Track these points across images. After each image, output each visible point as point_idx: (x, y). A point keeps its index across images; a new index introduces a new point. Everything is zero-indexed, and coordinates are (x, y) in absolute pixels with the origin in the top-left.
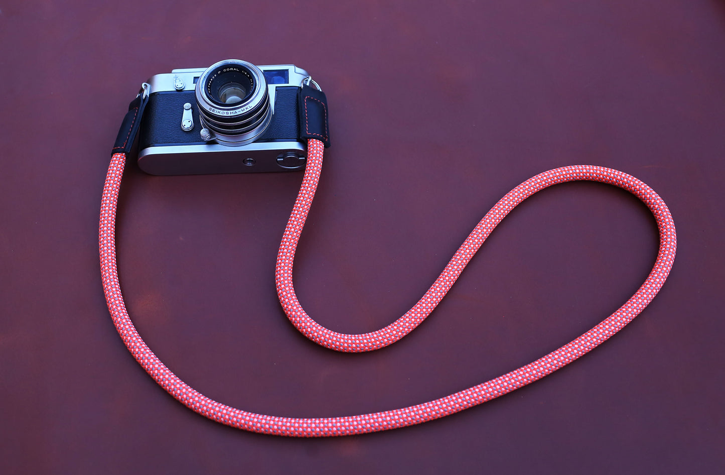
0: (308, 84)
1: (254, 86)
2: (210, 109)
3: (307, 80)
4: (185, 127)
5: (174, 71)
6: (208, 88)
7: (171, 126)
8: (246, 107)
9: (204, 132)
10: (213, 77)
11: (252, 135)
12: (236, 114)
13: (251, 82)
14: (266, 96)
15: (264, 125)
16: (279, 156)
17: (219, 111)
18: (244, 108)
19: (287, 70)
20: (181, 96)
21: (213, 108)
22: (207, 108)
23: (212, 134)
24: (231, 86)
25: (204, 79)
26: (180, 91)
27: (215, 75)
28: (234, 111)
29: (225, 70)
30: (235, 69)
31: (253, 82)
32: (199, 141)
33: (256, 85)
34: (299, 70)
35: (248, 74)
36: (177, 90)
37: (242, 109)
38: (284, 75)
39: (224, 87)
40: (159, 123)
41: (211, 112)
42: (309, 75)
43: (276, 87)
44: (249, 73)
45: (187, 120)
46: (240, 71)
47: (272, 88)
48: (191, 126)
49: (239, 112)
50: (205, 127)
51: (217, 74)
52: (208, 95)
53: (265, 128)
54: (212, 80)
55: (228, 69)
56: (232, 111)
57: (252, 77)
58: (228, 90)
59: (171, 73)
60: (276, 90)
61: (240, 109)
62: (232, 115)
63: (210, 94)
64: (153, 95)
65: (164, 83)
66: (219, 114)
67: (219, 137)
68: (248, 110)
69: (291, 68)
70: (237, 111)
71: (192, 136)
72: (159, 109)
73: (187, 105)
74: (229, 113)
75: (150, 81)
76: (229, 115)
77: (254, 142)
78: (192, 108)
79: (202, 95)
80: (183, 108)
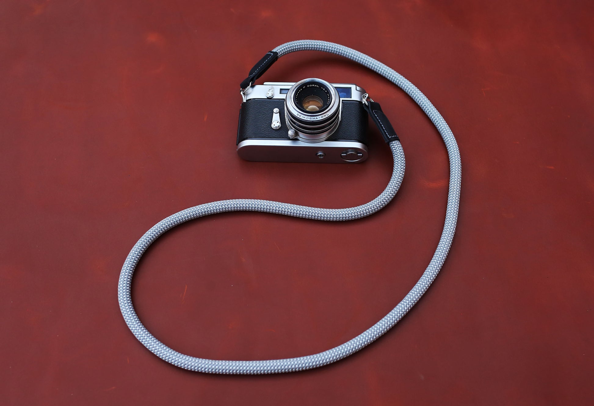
4: (275, 126)
5: (265, 83)
6: (296, 98)
7: (263, 125)
8: (324, 115)
11: (324, 136)
12: (317, 120)
13: (328, 97)
15: (334, 129)
17: (305, 116)
18: (323, 115)
19: (351, 88)
20: (271, 102)
21: (300, 114)
22: (294, 112)
23: (296, 133)
25: (292, 92)
26: (270, 99)
27: (301, 90)
28: (316, 117)
29: (308, 86)
30: (316, 86)
32: (286, 137)
33: (332, 99)
34: (358, 88)
35: (326, 90)
36: (268, 98)
38: (348, 92)
39: (307, 98)
41: (298, 116)
42: (367, 93)
43: (342, 100)
45: (276, 122)
46: (320, 88)
48: (278, 126)
51: (303, 88)
52: (296, 104)
53: (334, 131)
54: (298, 92)
55: (311, 86)
56: (314, 117)
57: (328, 92)
59: (263, 85)
60: (342, 102)
61: (320, 116)
62: (314, 120)
63: (297, 102)
64: (249, 101)
66: (304, 119)
67: (301, 135)
68: (326, 117)
69: (353, 87)
70: (318, 117)
71: (281, 133)
73: (276, 110)
74: (312, 119)
76: (312, 120)
77: (326, 141)
78: (279, 112)
79: (291, 104)
80: (272, 112)
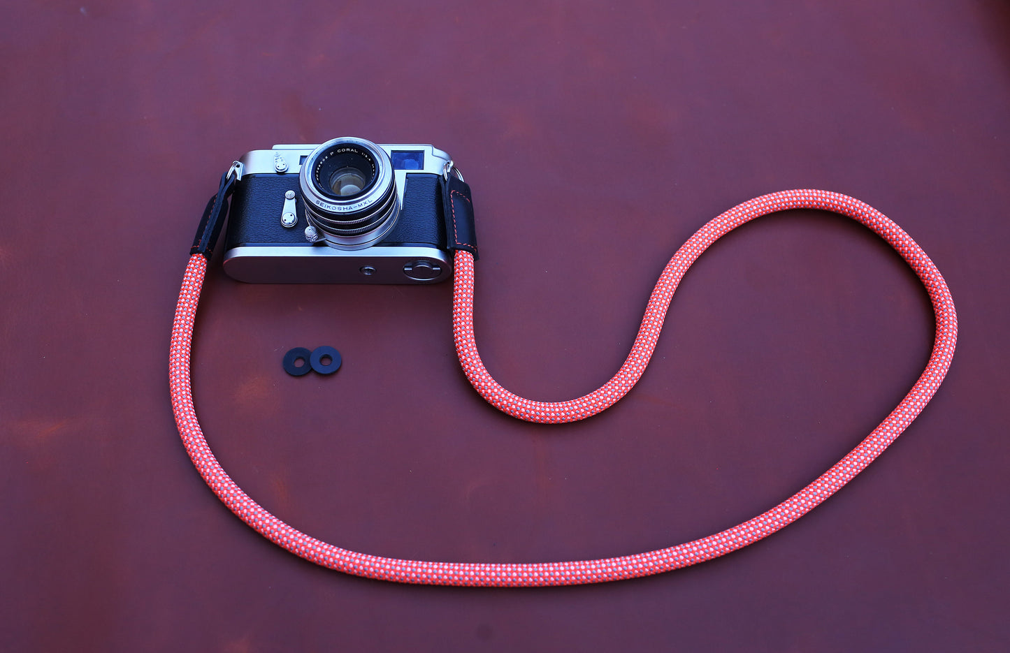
1: (376, 174)
2: (318, 202)
3: (448, 166)
4: (286, 222)
5: (275, 147)
6: (316, 173)
7: (267, 221)
8: (364, 201)
9: (309, 231)
10: (324, 160)
11: (373, 236)
12: (351, 210)
13: (373, 169)
14: (392, 187)
15: (389, 223)
16: (407, 265)
17: (329, 205)
18: (362, 202)
19: (422, 152)
20: (284, 180)
21: (321, 201)
22: (314, 200)
23: (319, 232)
24: (346, 171)
25: (311, 162)
26: (281, 174)
27: (326, 157)
28: (348, 206)
29: (339, 151)
30: (352, 150)
31: (375, 168)
32: (303, 241)
33: (378, 173)
34: (438, 152)
35: (369, 157)
36: (278, 173)
37: (359, 203)
38: (418, 157)
39: (337, 173)
40: (254, 215)
41: (319, 205)
42: (451, 159)
43: (407, 173)
44: (371, 155)
45: (289, 213)
46: (359, 153)
47: (401, 175)
48: (293, 222)
49: (356, 207)
50: (312, 225)
51: (329, 155)
52: (315, 183)
53: (389, 228)
54: (321, 163)
55: (344, 150)
56: (345, 206)
57: (374, 161)
58: (343, 177)
59: (271, 149)
60: (406, 178)
61: (356, 204)
62: (346, 211)
63: (318, 182)
64: (246, 177)
65: (262, 162)
66: (328, 209)
67: (329, 238)
68: (366, 205)
69: (428, 150)
70: (352, 206)
71: (294, 235)
72: (254, 197)
73: (290, 193)
74: (343, 209)
75: (243, 159)
76: (342, 211)
77: (374, 246)
78: (296, 197)
79: (307, 183)
80: (284, 198)
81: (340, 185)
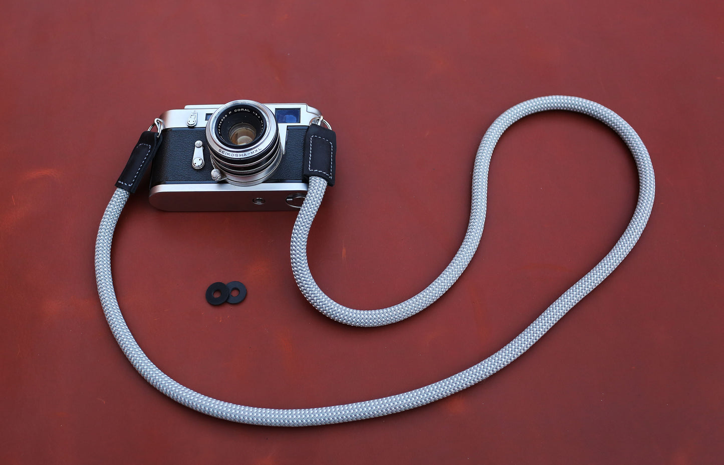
0: (319, 124)
1: (264, 128)
2: (220, 151)
3: (318, 120)
4: (196, 165)
5: (187, 107)
6: (218, 128)
7: (182, 164)
8: (255, 149)
9: (215, 173)
10: (224, 118)
11: (262, 175)
12: (245, 156)
13: (262, 124)
14: (277, 137)
15: (275, 165)
16: (290, 196)
17: (229, 153)
18: (253, 150)
19: (299, 109)
20: (194, 133)
21: (223, 150)
22: (217, 149)
23: (222, 174)
24: (241, 126)
25: (214, 120)
26: (192, 127)
27: (226, 116)
28: (243, 153)
29: (235, 111)
30: (246, 110)
31: (263, 124)
32: (209, 180)
33: (266, 127)
34: (311, 109)
35: (259, 115)
36: (189, 127)
38: (296, 113)
39: (234, 127)
40: (171, 159)
41: (221, 153)
42: (321, 114)
43: (288, 126)
44: (260, 114)
45: (198, 158)
46: (251, 112)
47: (283, 127)
48: (201, 165)
49: (249, 154)
50: (217, 168)
51: (228, 114)
52: (218, 136)
53: (275, 168)
55: (239, 110)
56: (241, 154)
57: (262, 118)
58: (239, 130)
59: (183, 109)
60: (287, 130)
61: (250, 152)
62: (241, 157)
63: (220, 135)
64: (165, 131)
65: (177, 119)
66: (228, 156)
67: (230, 177)
68: (257, 152)
69: (303, 107)
70: (246, 153)
71: (203, 175)
72: (172, 147)
73: (199, 143)
75: (163, 116)
76: (239, 157)
77: (263, 182)
78: (203, 146)
79: (212, 135)
80: (194, 146)
81: (237, 136)
